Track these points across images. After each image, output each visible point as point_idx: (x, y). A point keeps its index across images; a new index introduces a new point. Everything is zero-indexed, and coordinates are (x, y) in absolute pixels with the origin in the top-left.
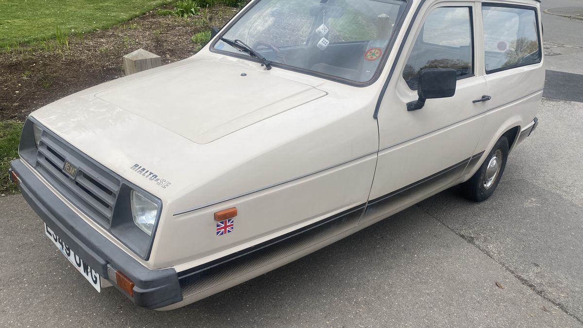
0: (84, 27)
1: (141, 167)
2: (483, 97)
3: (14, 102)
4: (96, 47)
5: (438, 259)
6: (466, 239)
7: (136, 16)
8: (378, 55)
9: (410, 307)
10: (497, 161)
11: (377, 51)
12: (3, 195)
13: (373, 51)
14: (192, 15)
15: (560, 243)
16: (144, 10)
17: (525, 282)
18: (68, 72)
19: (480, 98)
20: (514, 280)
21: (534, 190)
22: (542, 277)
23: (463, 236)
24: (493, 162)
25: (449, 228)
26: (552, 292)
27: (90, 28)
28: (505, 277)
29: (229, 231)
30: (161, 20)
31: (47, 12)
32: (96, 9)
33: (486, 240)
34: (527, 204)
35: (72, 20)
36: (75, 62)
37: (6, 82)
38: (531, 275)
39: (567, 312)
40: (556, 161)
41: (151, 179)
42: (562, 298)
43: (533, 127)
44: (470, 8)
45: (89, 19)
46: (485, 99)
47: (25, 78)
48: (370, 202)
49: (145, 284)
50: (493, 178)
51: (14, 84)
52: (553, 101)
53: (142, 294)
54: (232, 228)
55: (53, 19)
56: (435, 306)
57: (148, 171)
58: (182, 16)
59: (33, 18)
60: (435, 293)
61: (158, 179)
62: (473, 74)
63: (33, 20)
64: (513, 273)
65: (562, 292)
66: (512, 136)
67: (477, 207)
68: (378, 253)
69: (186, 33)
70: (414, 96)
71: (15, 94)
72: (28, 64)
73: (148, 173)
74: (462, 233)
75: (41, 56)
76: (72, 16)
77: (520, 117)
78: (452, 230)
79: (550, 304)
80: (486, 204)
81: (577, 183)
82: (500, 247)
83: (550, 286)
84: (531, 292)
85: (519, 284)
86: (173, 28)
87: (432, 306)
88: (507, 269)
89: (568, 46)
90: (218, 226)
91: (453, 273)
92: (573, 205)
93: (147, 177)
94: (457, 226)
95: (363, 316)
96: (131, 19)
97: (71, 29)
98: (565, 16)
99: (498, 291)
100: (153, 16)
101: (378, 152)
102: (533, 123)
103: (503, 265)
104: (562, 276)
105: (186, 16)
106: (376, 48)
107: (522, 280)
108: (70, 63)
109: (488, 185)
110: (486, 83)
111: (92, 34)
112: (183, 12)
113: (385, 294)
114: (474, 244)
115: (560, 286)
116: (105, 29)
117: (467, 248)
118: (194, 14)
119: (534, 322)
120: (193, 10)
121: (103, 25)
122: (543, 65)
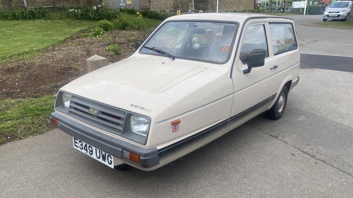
0: (40, 46)
1: (134, 105)
2: (275, 66)
3: (17, 89)
4: (53, 56)
5: (263, 146)
6: (274, 137)
7: (68, 38)
8: (227, 49)
9: (254, 168)
10: (283, 98)
11: (226, 48)
12: (30, 136)
13: (225, 48)
14: (101, 36)
15: (319, 134)
16: (72, 34)
17: (305, 153)
18: (42, 71)
19: (273, 67)
20: (300, 152)
21: (302, 112)
22: (313, 150)
23: (272, 136)
24: (281, 99)
25: (264, 133)
26: (318, 156)
27: (44, 47)
28: (295, 151)
29: (177, 131)
30: (84, 39)
31: (15, 39)
32: (44, 35)
33: (283, 136)
34: (300, 119)
35: (31, 43)
36: (44, 65)
37: (9, 79)
38: (307, 149)
39: (326, 163)
40: (310, 98)
41: (141, 109)
42: (323, 158)
43: (298, 81)
44: (264, 25)
45: (41, 41)
46: (275, 67)
47: (18, 76)
48: (231, 118)
49: (146, 155)
50: (282, 107)
51: (13, 79)
52: (304, 69)
53: (145, 160)
54: (178, 129)
55: (20, 43)
56: (266, 166)
57: (138, 107)
58: (96, 36)
59: (8, 43)
60: (265, 160)
61: (145, 109)
62: (268, 56)
63: (9, 44)
64: (299, 149)
65: (323, 155)
66: (288, 85)
67: (276, 122)
68: (233, 146)
69: (101, 45)
70: (246, 67)
71: (16, 85)
72: (18, 68)
73: (139, 107)
74: (271, 134)
75: (23, 63)
76: (31, 40)
77: (291, 75)
78: (266, 133)
79: (318, 161)
80: (280, 120)
81: (322, 107)
82: (291, 139)
83: (317, 154)
84: (309, 157)
85: (303, 154)
86: (93, 43)
87: (264, 166)
88: (296, 148)
89: (307, 40)
90: (173, 128)
91: (272, 152)
92: (322, 117)
93: (139, 109)
94: (268, 131)
95: (234, 173)
96: (65, 40)
97: (33, 47)
98: (303, 25)
99: (294, 157)
100: (78, 37)
101: (233, 93)
102: (297, 79)
103: (294, 146)
104: (322, 149)
105: (98, 36)
106: (226, 46)
107: (304, 152)
108: (42, 66)
109: (280, 111)
110: (275, 60)
111: (46, 49)
112: (96, 34)
113: (241, 163)
114: (278, 138)
115: (322, 153)
116: (53, 46)
117: (275, 141)
118: (102, 35)
119: (312, 168)
120: (101, 33)
121: (50, 44)
122: (299, 50)
